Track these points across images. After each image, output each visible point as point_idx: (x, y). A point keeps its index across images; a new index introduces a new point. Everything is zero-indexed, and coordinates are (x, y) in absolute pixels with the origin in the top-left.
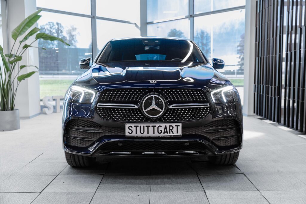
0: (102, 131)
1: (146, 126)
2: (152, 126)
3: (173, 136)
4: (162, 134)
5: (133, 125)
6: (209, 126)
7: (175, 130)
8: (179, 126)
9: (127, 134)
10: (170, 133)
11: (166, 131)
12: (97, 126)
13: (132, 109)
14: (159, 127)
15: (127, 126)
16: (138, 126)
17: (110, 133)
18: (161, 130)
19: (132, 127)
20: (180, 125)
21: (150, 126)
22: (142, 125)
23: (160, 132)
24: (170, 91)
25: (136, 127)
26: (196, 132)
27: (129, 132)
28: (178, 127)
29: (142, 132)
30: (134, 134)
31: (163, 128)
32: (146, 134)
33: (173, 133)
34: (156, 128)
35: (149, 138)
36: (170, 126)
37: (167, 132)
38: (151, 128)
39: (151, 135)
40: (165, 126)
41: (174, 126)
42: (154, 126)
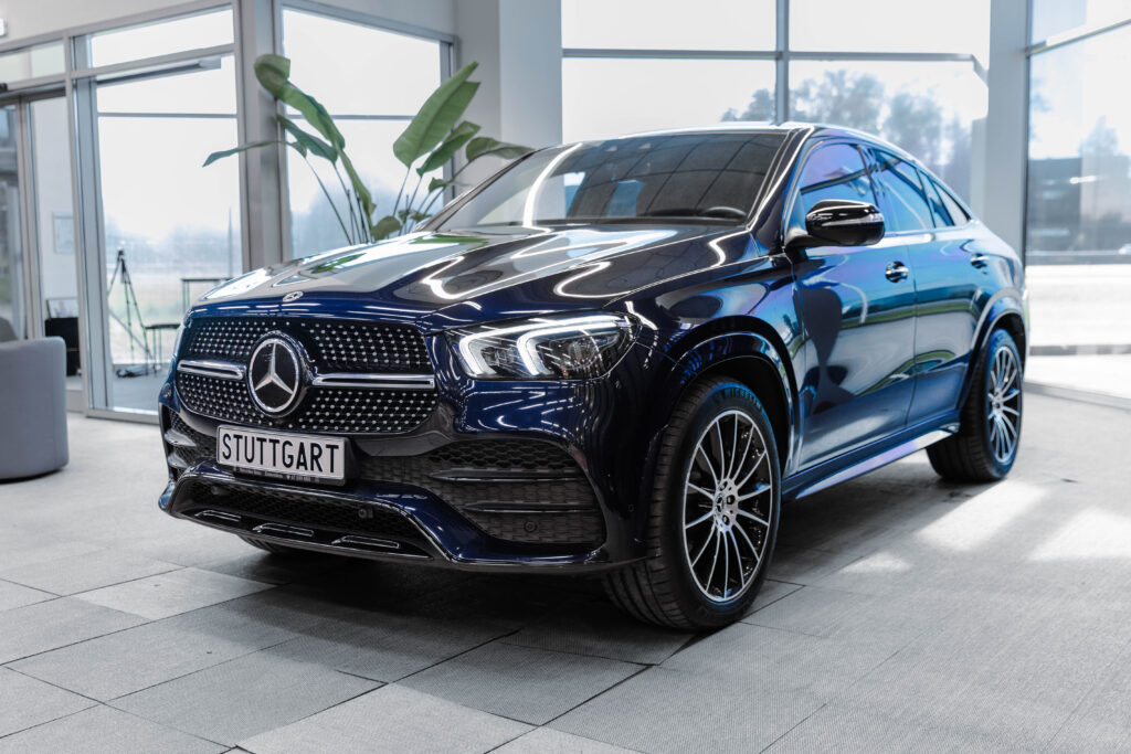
1: (259, 439)
2: (272, 441)
3: (321, 479)
4: (293, 471)
5: (232, 435)
6: (446, 458)
7: (324, 460)
8: (337, 447)
9: (220, 460)
10: (312, 469)
11: (302, 461)
14: (287, 446)
15: (221, 433)
16: (241, 437)
18: (291, 458)
19: (230, 438)
20: (340, 443)
21: (265, 440)
22: (250, 436)
23: (288, 461)
24: (331, 330)
25: (238, 437)
26: (407, 478)
27: (223, 454)
28: (335, 450)
29: (249, 457)
30: (233, 462)
31: (293, 451)
32: (256, 465)
33: (320, 470)
34: (279, 447)
35: (262, 478)
36: (313, 445)
37: (305, 464)
38: (268, 446)
39: (268, 467)
40: (302, 445)
41: (323, 448)
42: (275, 442)
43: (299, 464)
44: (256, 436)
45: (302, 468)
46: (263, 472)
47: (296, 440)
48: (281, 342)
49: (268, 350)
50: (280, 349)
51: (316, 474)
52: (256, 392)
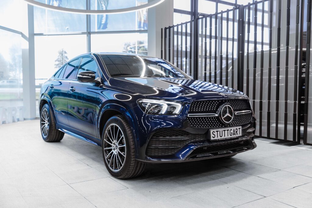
0: (189, 138)
1: (224, 131)
2: (227, 130)
4: (232, 136)
5: (215, 131)
7: (238, 132)
9: (212, 139)
12: (185, 134)
13: (215, 117)
15: (212, 131)
16: (218, 131)
17: (195, 139)
18: (232, 133)
19: (215, 132)
20: (241, 127)
21: (225, 130)
22: (221, 130)
23: (231, 134)
25: (217, 131)
27: (213, 137)
28: (240, 129)
29: (221, 136)
30: (216, 138)
31: (232, 131)
32: (223, 137)
33: (238, 134)
34: (229, 131)
35: (226, 140)
36: (236, 129)
37: (235, 134)
38: (226, 132)
39: (226, 137)
40: (234, 129)
41: (238, 129)
42: (228, 130)
43: (234, 134)
44: (223, 130)
45: (234, 135)
46: (226, 138)
47: (233, 128)
48: (229, 106)
49: (226, 107)
50: (229, 107)
51: (237, 136)
52: (223, 119)
